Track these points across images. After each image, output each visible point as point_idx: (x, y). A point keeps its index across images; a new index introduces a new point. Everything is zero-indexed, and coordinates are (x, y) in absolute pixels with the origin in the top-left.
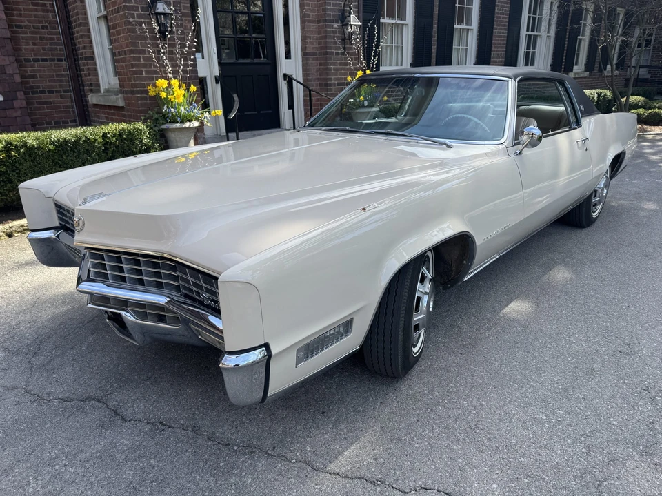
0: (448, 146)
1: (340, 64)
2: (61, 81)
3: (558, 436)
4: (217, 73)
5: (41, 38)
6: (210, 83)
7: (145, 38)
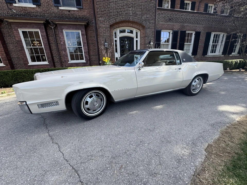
0: (120, 67)
4: (120, 56)
5: (94, 52)
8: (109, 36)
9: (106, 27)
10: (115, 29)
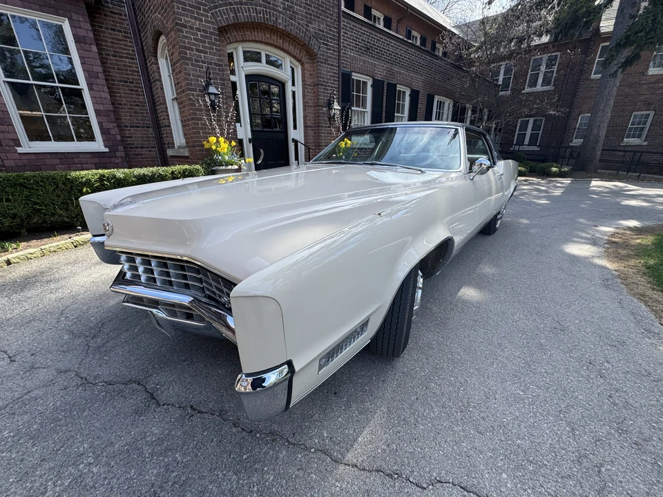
0: (422, 172)
1: (328, 133)
2: (149, 141)
3: (540, 413)
4: (250, 136)
5: (135, 112)
6: (246, 143)
7: (202, 110)
8: (216, 64)
9: (206, 32)
10: (231, 43)
